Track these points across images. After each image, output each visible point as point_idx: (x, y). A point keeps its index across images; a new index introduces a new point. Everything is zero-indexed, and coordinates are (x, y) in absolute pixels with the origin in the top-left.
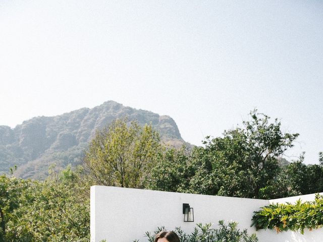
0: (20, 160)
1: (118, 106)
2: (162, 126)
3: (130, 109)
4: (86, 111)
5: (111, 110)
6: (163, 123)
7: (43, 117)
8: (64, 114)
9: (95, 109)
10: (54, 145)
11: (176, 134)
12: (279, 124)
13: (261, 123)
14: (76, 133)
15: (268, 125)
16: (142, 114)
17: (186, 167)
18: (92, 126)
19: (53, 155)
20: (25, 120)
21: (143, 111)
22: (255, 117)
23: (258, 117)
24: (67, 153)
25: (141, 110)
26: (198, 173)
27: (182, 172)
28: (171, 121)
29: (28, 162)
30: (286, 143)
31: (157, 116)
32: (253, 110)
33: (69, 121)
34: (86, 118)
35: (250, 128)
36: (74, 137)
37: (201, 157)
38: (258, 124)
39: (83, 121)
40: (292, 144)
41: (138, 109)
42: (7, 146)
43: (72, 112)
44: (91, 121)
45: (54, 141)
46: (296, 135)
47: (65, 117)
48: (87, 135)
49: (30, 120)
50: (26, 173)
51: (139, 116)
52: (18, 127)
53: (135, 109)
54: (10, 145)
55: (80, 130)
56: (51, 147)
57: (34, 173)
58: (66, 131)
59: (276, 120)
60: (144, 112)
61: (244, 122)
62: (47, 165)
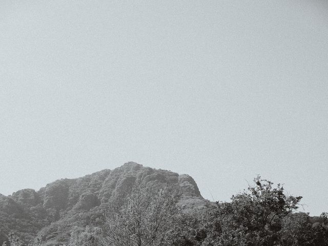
0: (43, 221)
1: (138, 167)
2: (181, 185)
3: (150, 169)
4: (107, 173)
5: (131, 170)
6: (182, 182)
7: (66, 179)
8: (86, 176)
9: (116, 170)
10: (77, 206)
11: (195, 192)
12: (282, 189)
13: (265, 188)
14: (98, 193)
15: (271, 190)
16: (161, 174)
17: (198, 230)
18: (113, 187)
19: (75, 216)
20: (49, 183)
21: (163, 170)
22: (259, 184)
23: (262, 183)
24: (89, 214)
25: (160, 170)
26: (208, 236)
27: (195, 235)
28: (191, 180)
29: (51, 223)
30: (291, 205)
31: (177, 175)
32: (256, 177)
33: (91, 182)
34: (107, 179)
35: (255, 193)
36: (96, 198)
37: (211, 220)
38: (262, 189)
39: (104, 182)
40: (296, 206)
41: (157, 169)
42: (31, 208)
43: (94, 174)
44: (112, 181)
45: (76, 202)
46: (299, 198)
47: (87, 179)
48: (108, 196)
49: (54, 183)
50: (49, 234)
51: (159, 175)
52: (42, 190)
53: (155, 169)
54: (34, 207)
55: (101, 191)
56: (74, 208)
57: (57, 234)
58: (88, 192)
59: (279, 185)
60: (163, 172)
61: (249, 188)
62: (69, 226)
